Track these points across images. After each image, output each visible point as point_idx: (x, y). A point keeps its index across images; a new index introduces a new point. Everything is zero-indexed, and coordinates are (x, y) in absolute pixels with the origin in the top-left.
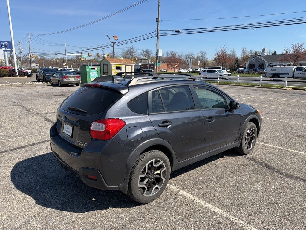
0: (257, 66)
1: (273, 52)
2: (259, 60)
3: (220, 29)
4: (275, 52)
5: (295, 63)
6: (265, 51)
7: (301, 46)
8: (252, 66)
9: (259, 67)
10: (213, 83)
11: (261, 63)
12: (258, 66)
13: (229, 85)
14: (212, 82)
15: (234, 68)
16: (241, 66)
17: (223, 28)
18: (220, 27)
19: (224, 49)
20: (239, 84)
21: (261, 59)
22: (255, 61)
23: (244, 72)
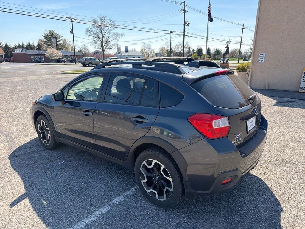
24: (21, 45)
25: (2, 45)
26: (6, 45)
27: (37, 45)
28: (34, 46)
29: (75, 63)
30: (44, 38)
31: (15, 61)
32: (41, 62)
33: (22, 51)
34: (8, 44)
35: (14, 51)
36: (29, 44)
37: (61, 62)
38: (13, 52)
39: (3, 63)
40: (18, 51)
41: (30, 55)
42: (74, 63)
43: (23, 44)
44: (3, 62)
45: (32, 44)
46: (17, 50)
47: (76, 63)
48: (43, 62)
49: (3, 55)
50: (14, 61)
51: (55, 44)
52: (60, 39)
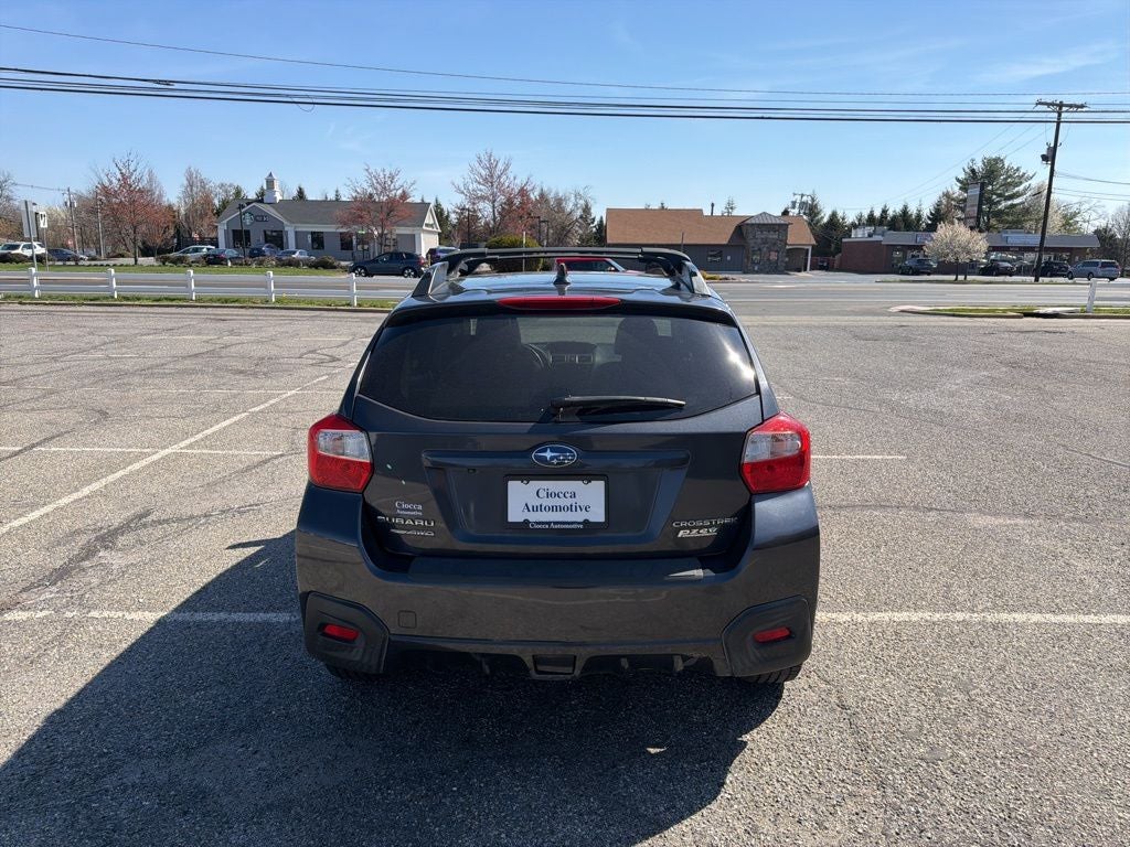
0: (257, 238)
1: (295, 193)
2: (261, 218)
3: (163, 88)
4: (301, 193)
5: (386, 232)
6: (276, 188)
7: (392, 178)
8: (240, 237)
9: (266, 242)
10: (174, 303)
11: (270, 227)
12: (262, 239)
13: (242, 307)
14: (166, 299)
15: (166, 244)
16: (195, 236)
17: (177, 86)
18: (167, 83)
19: (132, 168)
20: (278, 301)
21: (267, 215)
22: (248, 222)
23: (225, 260)
24: (877, 214)
25: (822, 218)
26: (834, 215)
27: (931, 214)
28: (919, 217)
29: (1037, 280)
30: (961, 188)
31: (844, 268)
32: (923, 273)
33: (870, 235)
34: (840, 214)
35: (850, 237)
36: (905, 212)
37: (997, 275)
38: (844, 240)
39: (803, 274)
40: (859, 235)
41: (893, 247)
42: (1033, 278)
43: (884, 212)
44: (805, 270)
45: (913, 210)
46: (856, 234)
47: (1041, 279)
48: (929, 274)
49: (810, 248)
50: (840, 269)
51: (972, 206)
52: (1021, 188)
